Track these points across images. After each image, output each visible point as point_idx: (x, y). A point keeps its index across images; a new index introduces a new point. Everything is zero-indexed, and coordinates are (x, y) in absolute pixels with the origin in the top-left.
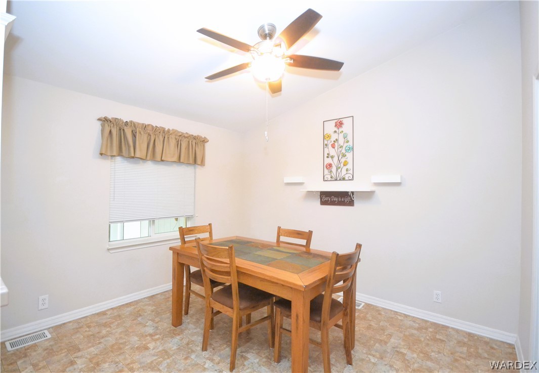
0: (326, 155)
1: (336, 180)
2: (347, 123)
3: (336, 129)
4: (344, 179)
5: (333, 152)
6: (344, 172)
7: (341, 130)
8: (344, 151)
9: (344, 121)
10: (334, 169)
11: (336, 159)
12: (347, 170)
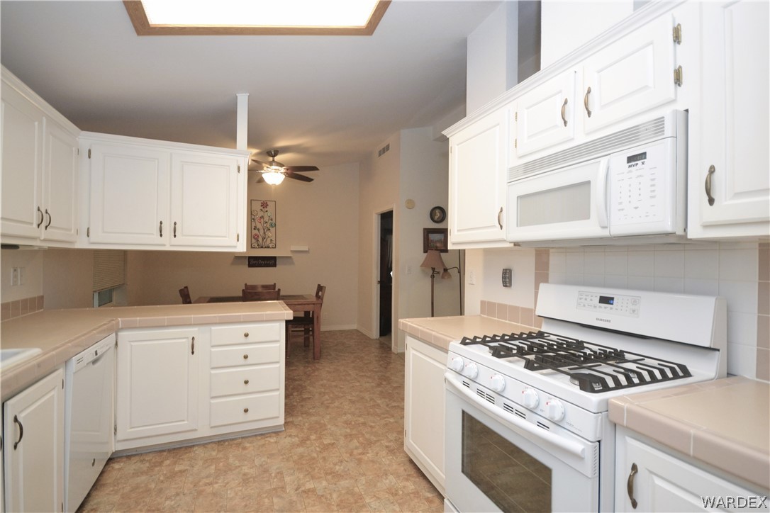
0: (253, 227)
1: (262, 247)
2: (271, 206)
3: (262, 208)
4: (268, 247)
5: (259, 226)
6: (268, 241)
7: (266, 209)
8: (268, 226)
9: (268, 203)
10: (260, 239)
11: (262, 232)
12: (271, 240)
